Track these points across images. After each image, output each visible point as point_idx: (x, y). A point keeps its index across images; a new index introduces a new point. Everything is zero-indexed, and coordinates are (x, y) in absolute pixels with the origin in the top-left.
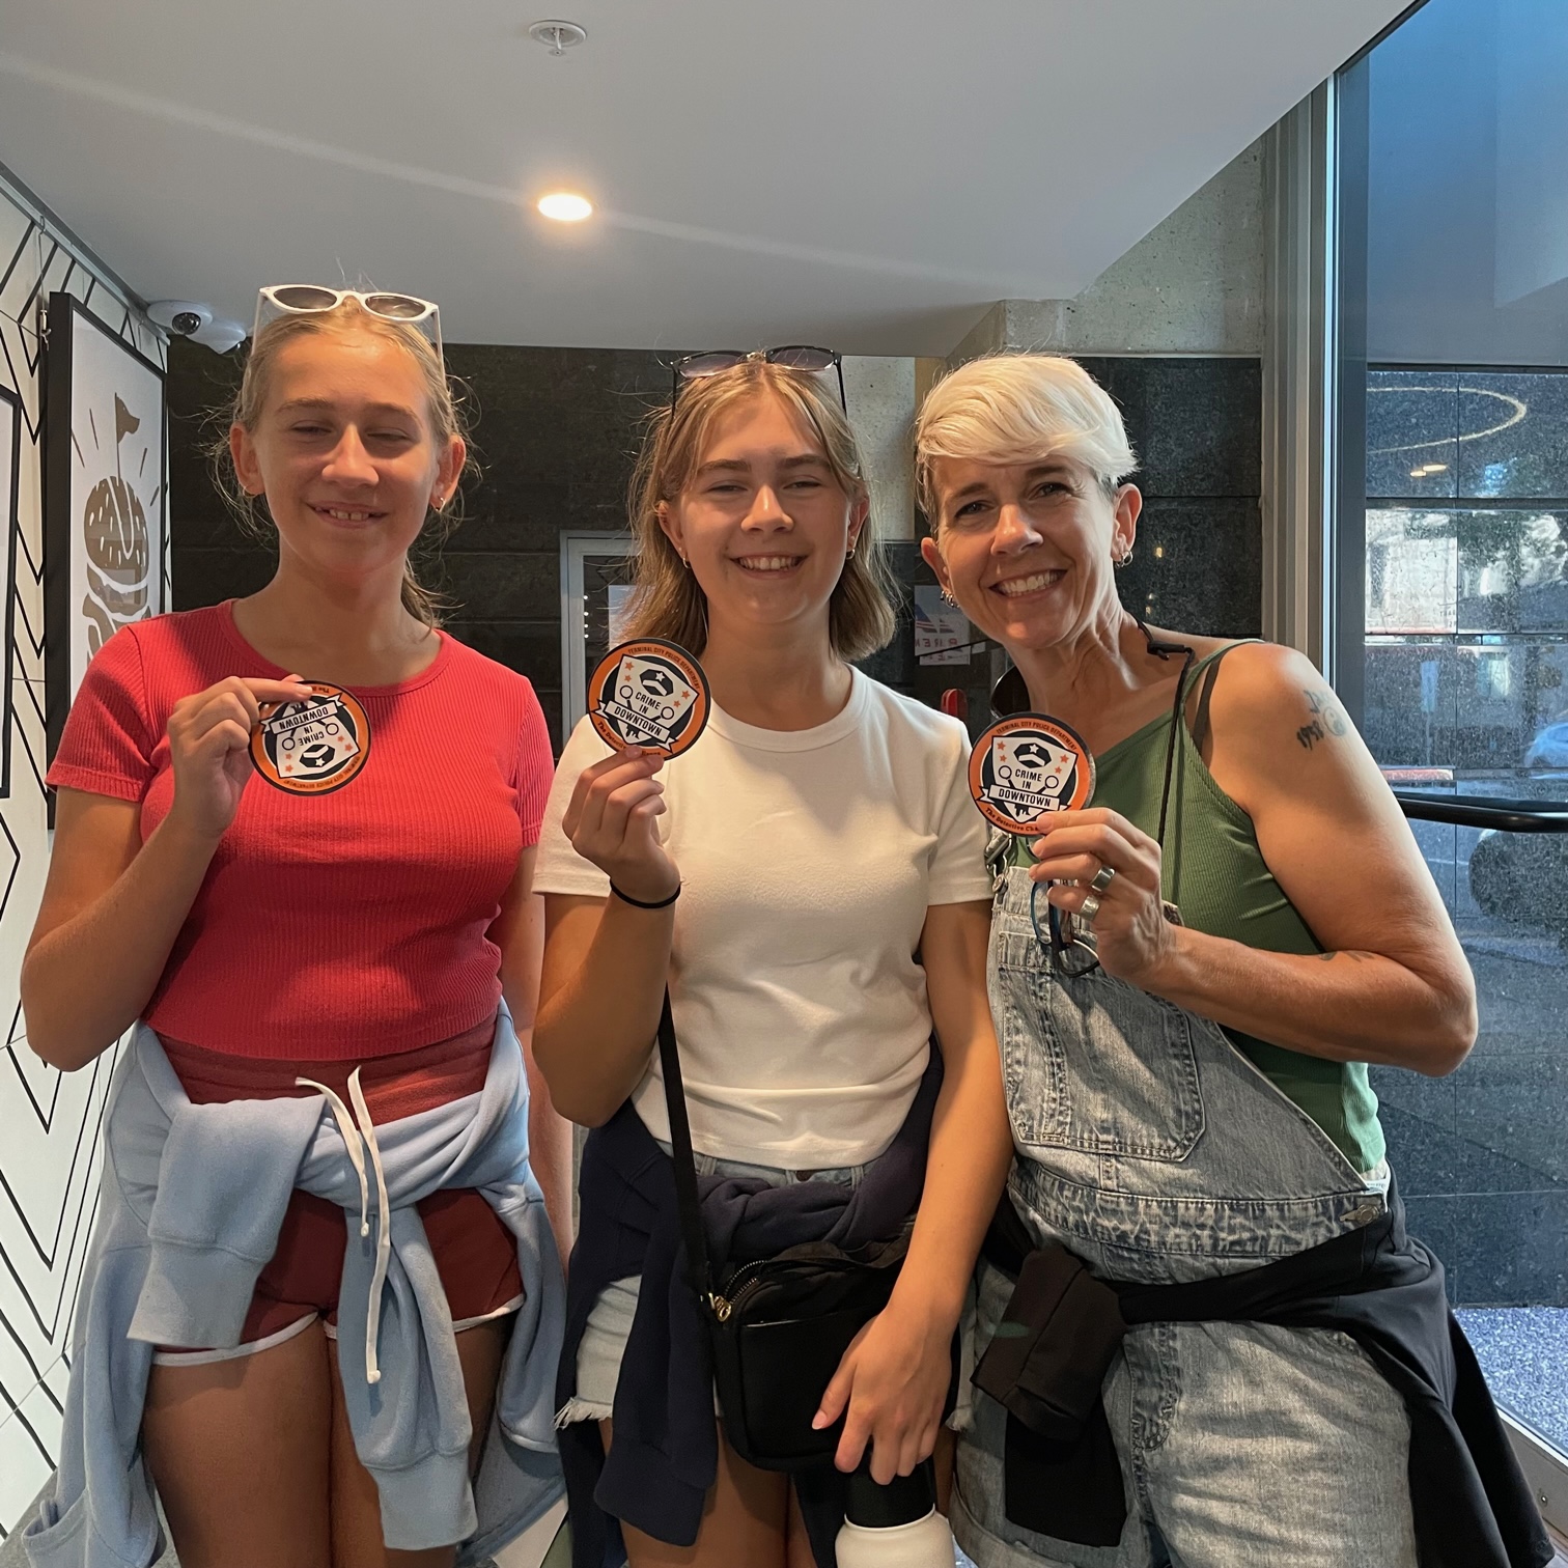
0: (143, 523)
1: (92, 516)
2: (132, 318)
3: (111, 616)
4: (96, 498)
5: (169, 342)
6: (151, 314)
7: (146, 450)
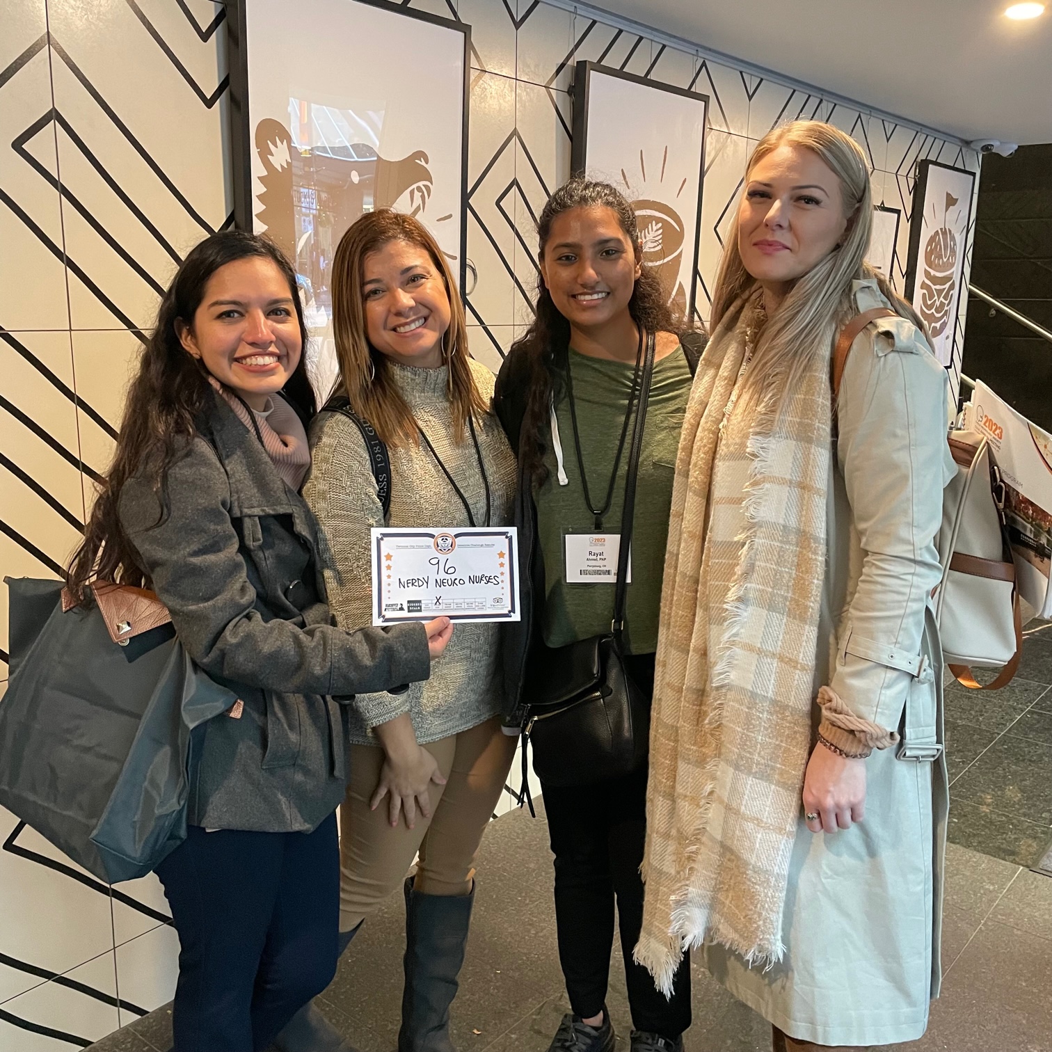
0: (955, 244)
1: (929, 248)
2: (963, 150)
4: (932, 239)
5: (982, 151)
6: (972, 145)
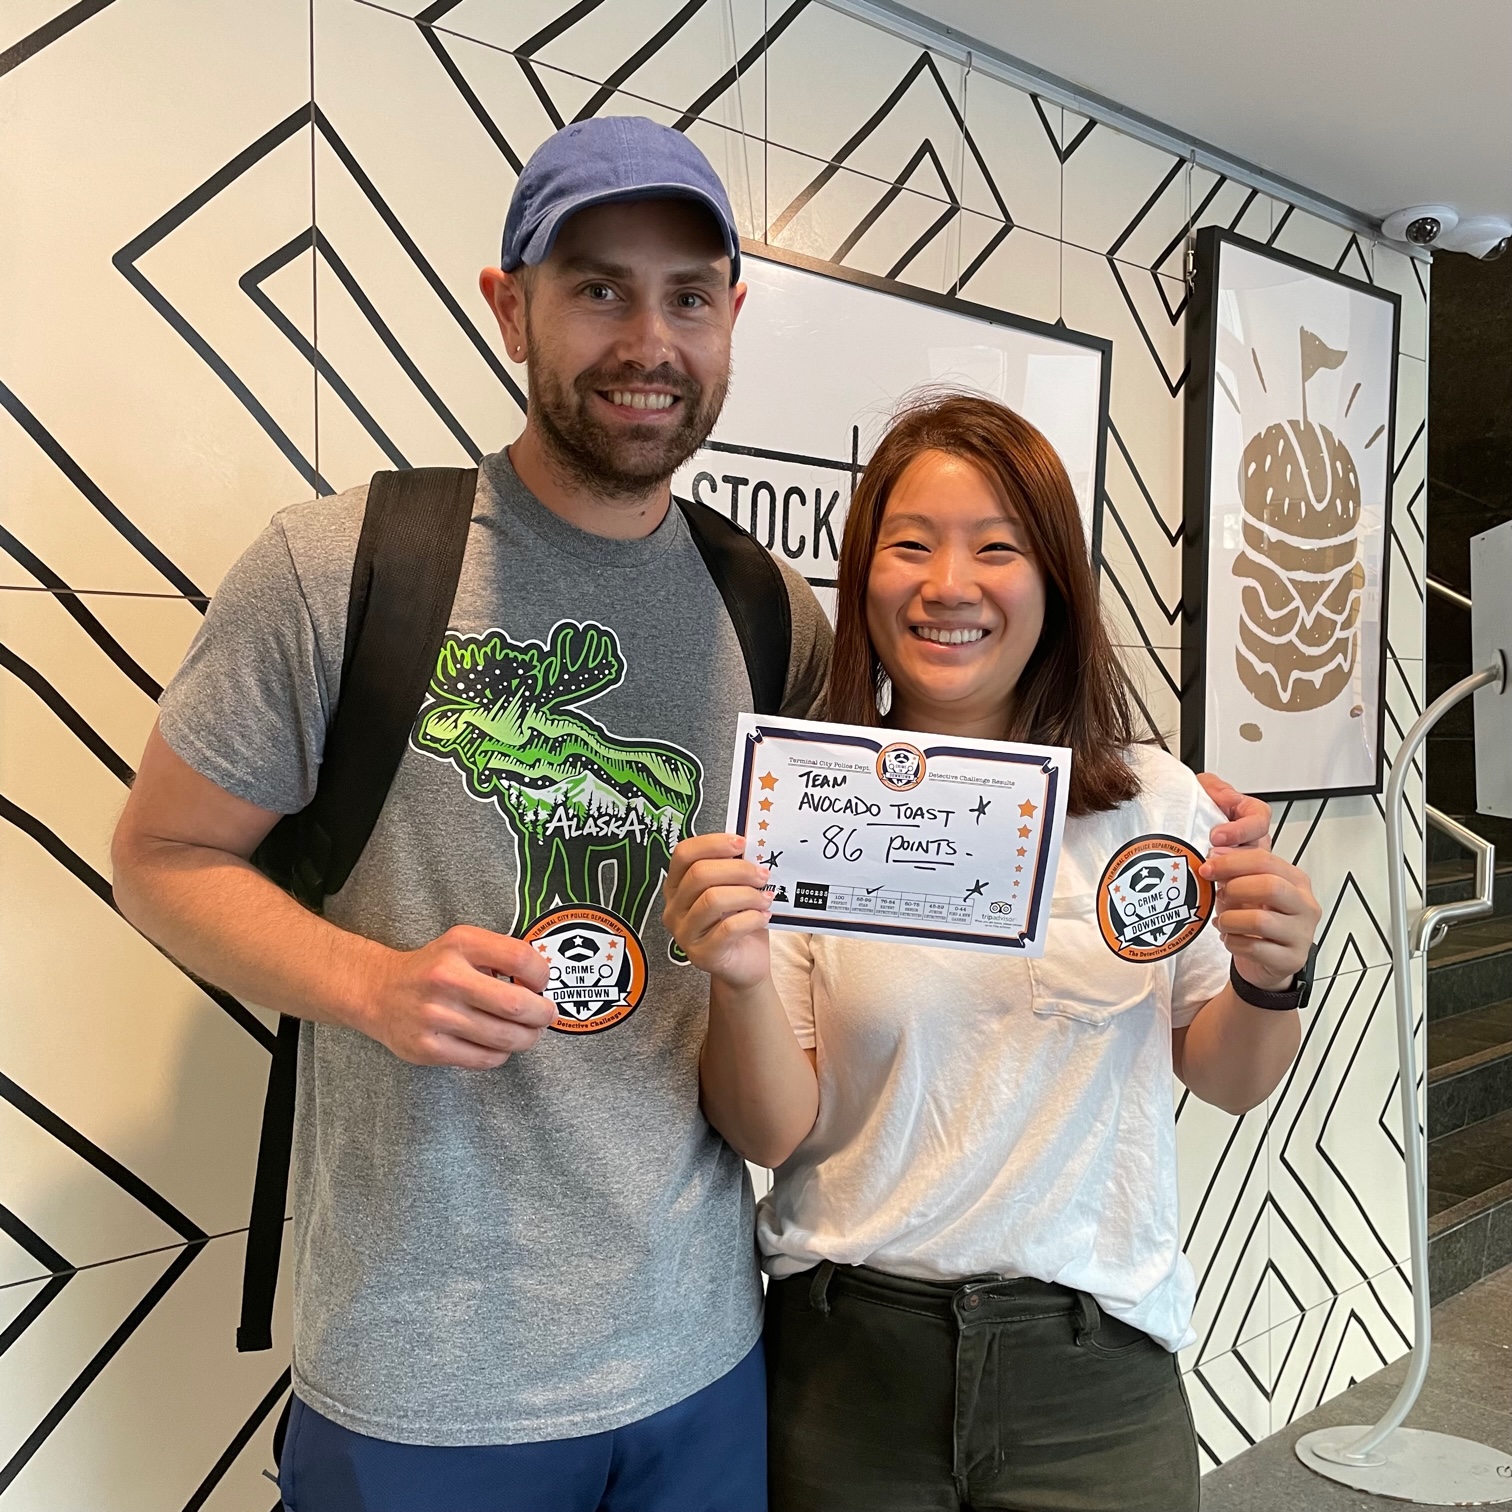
0: (1350, 468)
1: (1253, 466)
2: (1361, 240)
3: (1283, 574)
4: (1257, 449)
5: (1431, 260)
6: (1384, 229)
7: (1358, 385)
